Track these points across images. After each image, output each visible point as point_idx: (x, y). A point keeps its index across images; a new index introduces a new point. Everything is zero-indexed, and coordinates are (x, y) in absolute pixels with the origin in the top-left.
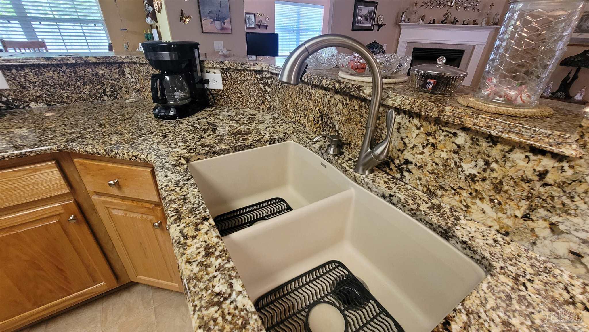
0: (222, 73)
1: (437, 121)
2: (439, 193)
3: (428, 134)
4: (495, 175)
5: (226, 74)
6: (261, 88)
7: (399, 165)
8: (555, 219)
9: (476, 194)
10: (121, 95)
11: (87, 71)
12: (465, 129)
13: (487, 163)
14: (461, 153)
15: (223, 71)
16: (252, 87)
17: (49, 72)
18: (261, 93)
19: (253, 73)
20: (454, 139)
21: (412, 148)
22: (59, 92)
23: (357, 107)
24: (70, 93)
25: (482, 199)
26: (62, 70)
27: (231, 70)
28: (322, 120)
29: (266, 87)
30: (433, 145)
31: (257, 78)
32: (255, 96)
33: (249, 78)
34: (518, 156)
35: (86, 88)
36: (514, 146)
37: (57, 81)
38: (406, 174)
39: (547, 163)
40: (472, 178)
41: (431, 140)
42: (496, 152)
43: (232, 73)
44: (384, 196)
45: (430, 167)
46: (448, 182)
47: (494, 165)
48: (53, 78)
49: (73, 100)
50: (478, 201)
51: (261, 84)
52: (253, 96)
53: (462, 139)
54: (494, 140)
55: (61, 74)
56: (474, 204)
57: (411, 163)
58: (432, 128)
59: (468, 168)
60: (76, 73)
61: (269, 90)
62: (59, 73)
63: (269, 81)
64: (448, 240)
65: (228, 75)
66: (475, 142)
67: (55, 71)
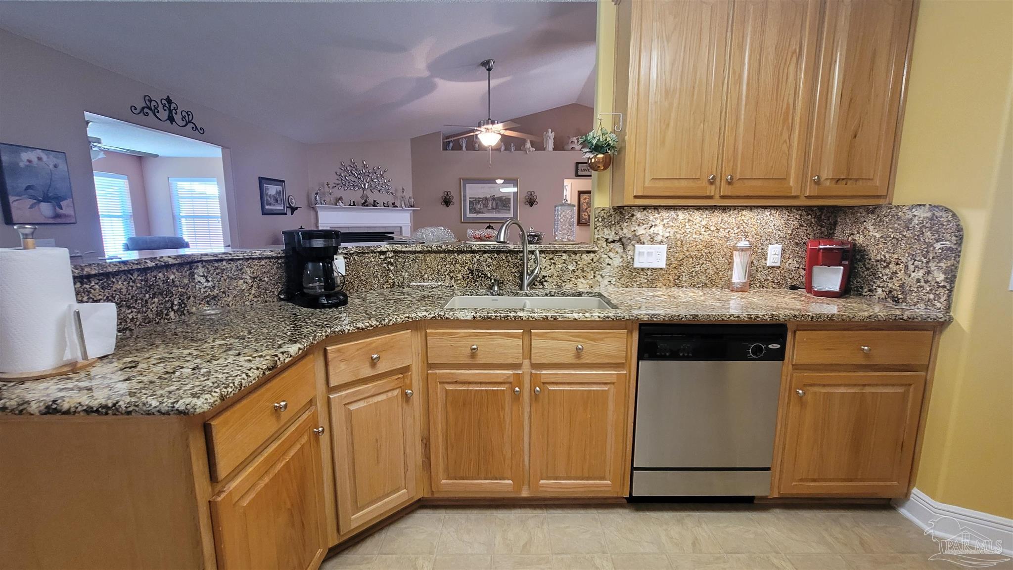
0: (345, 258)
1: (553, 252)
2: (563, 284)
3: (550, 259)
4: (580, 266)
5: (350, 259)
6: (385, 267)
7: (540, 281)
8: (601, 273)
9: (578, 277)
10: (189, 308)
11: (158, 277)
12: (565, 252)
13: (576, 263)
14: (566, 262)
15: (346, 256)
16: (376, 268)
17: (118, 282)
18: (384, 273)
19: (378, 254)
20: (562, 258)
21: (545, 269)
22: (124, 312)
23: (504, 258)
24: (136, 312)
25: (580, 278)
26: (133, 279)
27: (355, 255)
28: (472, 275)
29: (389, 266)
30: (554, 263)
31: (381, 259)
32: (379, 276)
33: (373, 260)
34: (584, 256)
35: (154, 303)
36: (582, 252)
37: (125, 295)
38: (545, 283)
39: (592, 255)
40: (574, 271)
41: (553, 261)
42: (578, 257)
43: (356, 257)
44: (546, 295)
45: (556, 275)
46: (566, 277)
47: (579, 263)
48: (120, 292)
49: (138, 323)
50: (579, 280)
51: (385, 263)
52: (377, 277)
53: (565, 256)
54: (575, 253)
55: (131, 284)
56: (578, 282)
57: (546, 276)
58: (551, 256)
59: (571, 267)
60: (146, 281)
61: (392, 268)
62: (129, 282)
63: (392, 260)
64: (581, 296)
65: (352, 259)
66: (570, 256)
67: (125, 280)
